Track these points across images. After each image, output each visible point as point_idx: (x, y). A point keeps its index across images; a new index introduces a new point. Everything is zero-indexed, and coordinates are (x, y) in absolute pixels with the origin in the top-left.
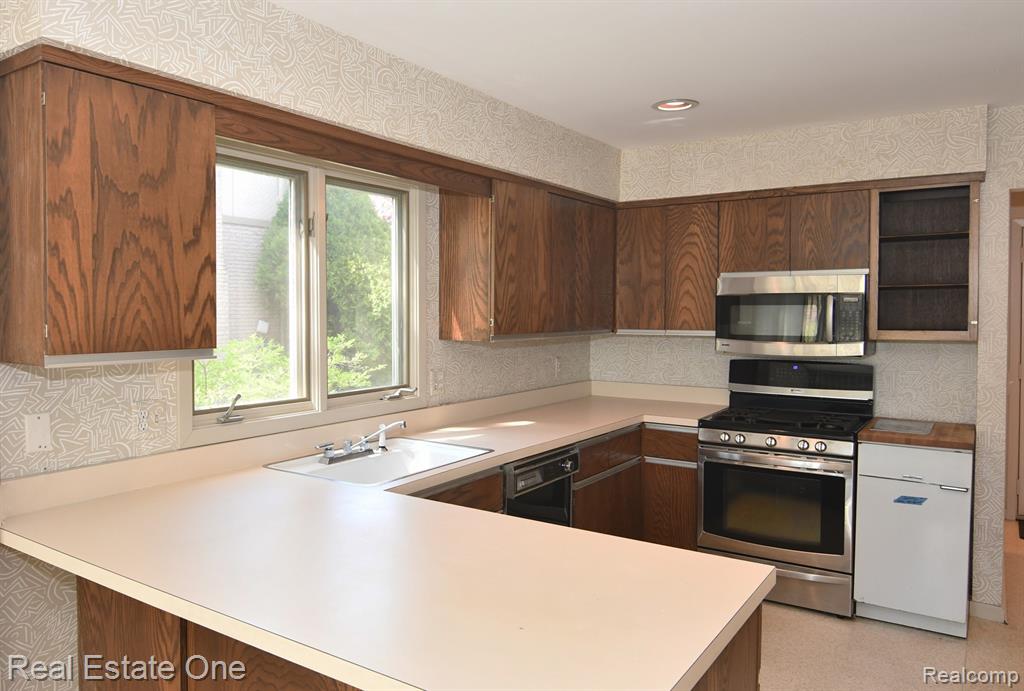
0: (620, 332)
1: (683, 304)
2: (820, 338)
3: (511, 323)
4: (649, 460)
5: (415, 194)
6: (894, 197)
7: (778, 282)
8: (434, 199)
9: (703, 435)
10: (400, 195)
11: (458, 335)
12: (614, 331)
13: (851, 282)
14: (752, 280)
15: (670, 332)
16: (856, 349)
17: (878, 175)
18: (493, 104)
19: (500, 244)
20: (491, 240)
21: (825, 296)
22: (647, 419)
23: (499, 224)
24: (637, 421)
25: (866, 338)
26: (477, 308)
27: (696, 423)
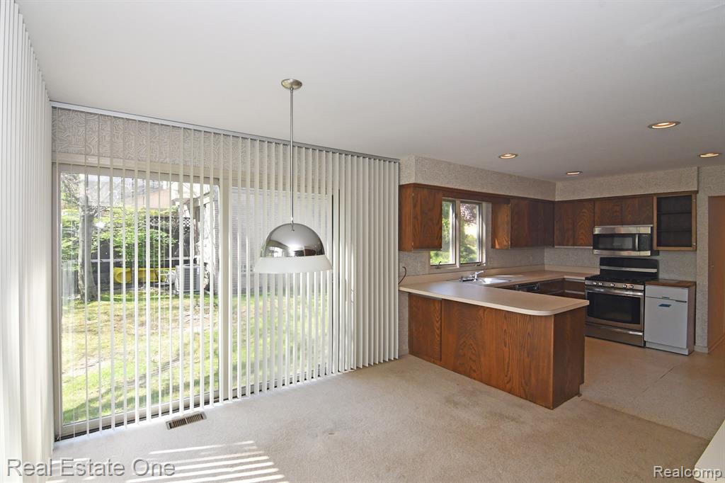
0: (556, 247)
1: (581, 237)
2: (634, 249)
3: (516, 243)
4: (566, 291)
5: (484, 204)
6: (662, 199)
7: (624, 230)
8: (490, 205)
9: (587, 282)
10: (480, 205)
11: (497, 246)
12: (553, 246)
13: (646, 230)
14: (614, 228)
15: (576, 247)
16: (648, 253)
17: (656, 191)
18: (510, 176)
19: (512, 220)
20: (509, 218)
21: (635, 234)
22: (565, 277)
23: (512, 213)
24: (562, 277)
25: (651, 249)
26: (504, 239)
27: (584, 278)
